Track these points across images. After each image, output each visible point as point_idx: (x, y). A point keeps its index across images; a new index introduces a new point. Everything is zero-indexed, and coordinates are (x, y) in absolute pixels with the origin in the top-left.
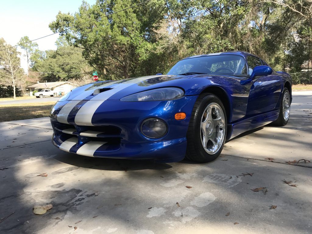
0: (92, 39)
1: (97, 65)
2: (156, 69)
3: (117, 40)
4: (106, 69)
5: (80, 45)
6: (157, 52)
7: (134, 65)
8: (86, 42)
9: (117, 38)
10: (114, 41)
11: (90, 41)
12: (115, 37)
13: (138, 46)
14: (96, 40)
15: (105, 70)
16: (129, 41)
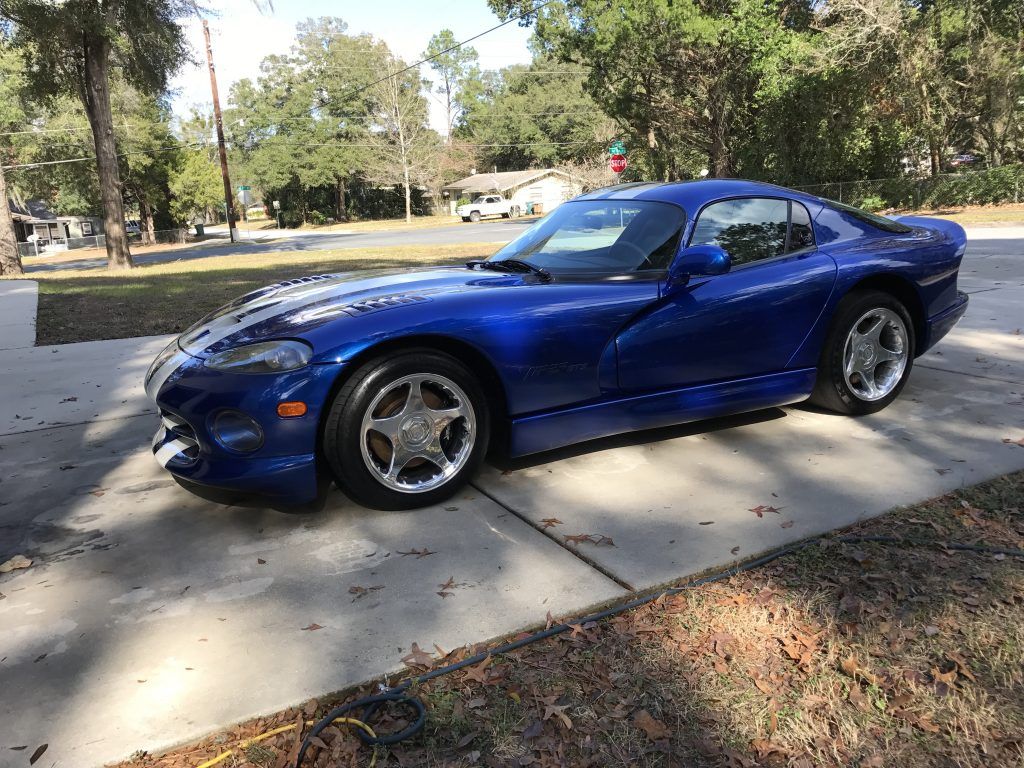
0: (608, 35)
1: (628, 118)
2: (818, 128)
3: (685, 34)
4: (658, 129)
5: (575, 55)
6: (819, 69)
7: (743, 116)
8: (591, 44)
9: (686, 27)
10: (678, 37)
11: (601, 43)
12: (678, 25)
13: (758, 49)
14: (622, 38)
15: (652, 136)
16: (728, 34)
